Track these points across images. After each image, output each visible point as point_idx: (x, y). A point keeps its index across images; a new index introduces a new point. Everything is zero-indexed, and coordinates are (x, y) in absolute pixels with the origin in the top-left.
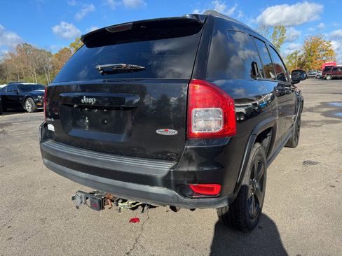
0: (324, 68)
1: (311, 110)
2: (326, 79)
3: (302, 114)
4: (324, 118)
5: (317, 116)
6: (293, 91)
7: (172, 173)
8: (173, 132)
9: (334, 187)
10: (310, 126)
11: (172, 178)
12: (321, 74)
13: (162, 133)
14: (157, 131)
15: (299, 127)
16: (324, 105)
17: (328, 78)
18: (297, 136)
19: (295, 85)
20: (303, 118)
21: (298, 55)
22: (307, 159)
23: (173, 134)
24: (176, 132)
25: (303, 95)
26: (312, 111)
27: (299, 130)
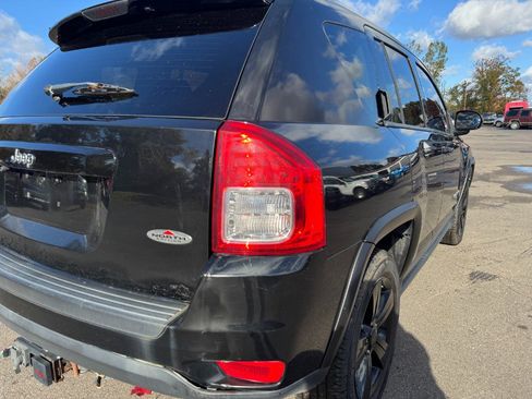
0: (507, 110)
1: (485, 178)
2: (510, 128)
3: (472, 184)
4: (506, 192)
5: (494, 190)
6: (456, 147)
7: (172, 335)
8: (181, 238)
9: (524, 328)
10: (484, 206)
11: (173, 345)
12: (502, 119)
13: (160, 240)
14: (149, 234)
15: (465, 209)
16: (507, 170)
17: (515, 126)
18: (461, 225)
19: (461, 137)
20: (472, 192)
21: (468, 88)
22: (477, 269)
23: (183, 242)
24: (189, 239)
25: (474, 153)
26: (487, 180)
27: (464, 215)
